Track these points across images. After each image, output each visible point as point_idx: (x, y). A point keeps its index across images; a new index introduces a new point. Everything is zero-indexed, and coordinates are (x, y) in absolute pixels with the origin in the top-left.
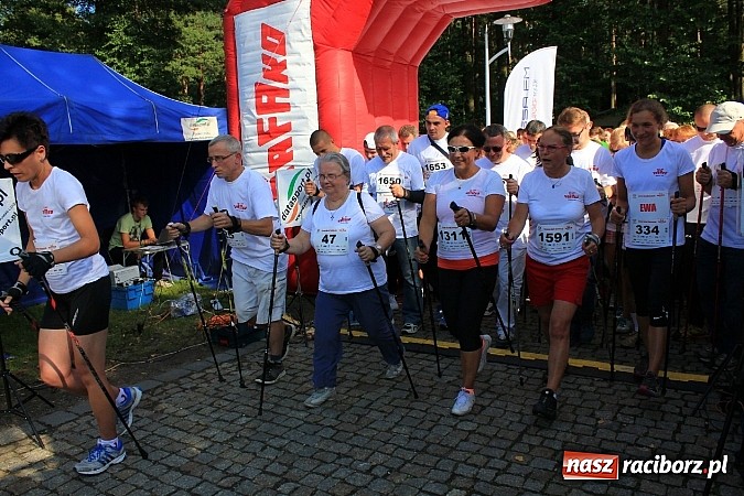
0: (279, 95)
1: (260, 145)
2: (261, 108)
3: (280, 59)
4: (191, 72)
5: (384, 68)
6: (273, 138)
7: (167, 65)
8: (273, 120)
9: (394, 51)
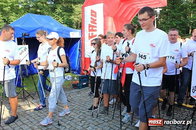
0: (94, 27)
1: (89, 39)
2: (90, 30)
3: (95, 18)
4: (76, 19)
5: (121, 21)
6: (92, 38)
7: (70, 17)
8: (92, 34)
9: (124, 17)
